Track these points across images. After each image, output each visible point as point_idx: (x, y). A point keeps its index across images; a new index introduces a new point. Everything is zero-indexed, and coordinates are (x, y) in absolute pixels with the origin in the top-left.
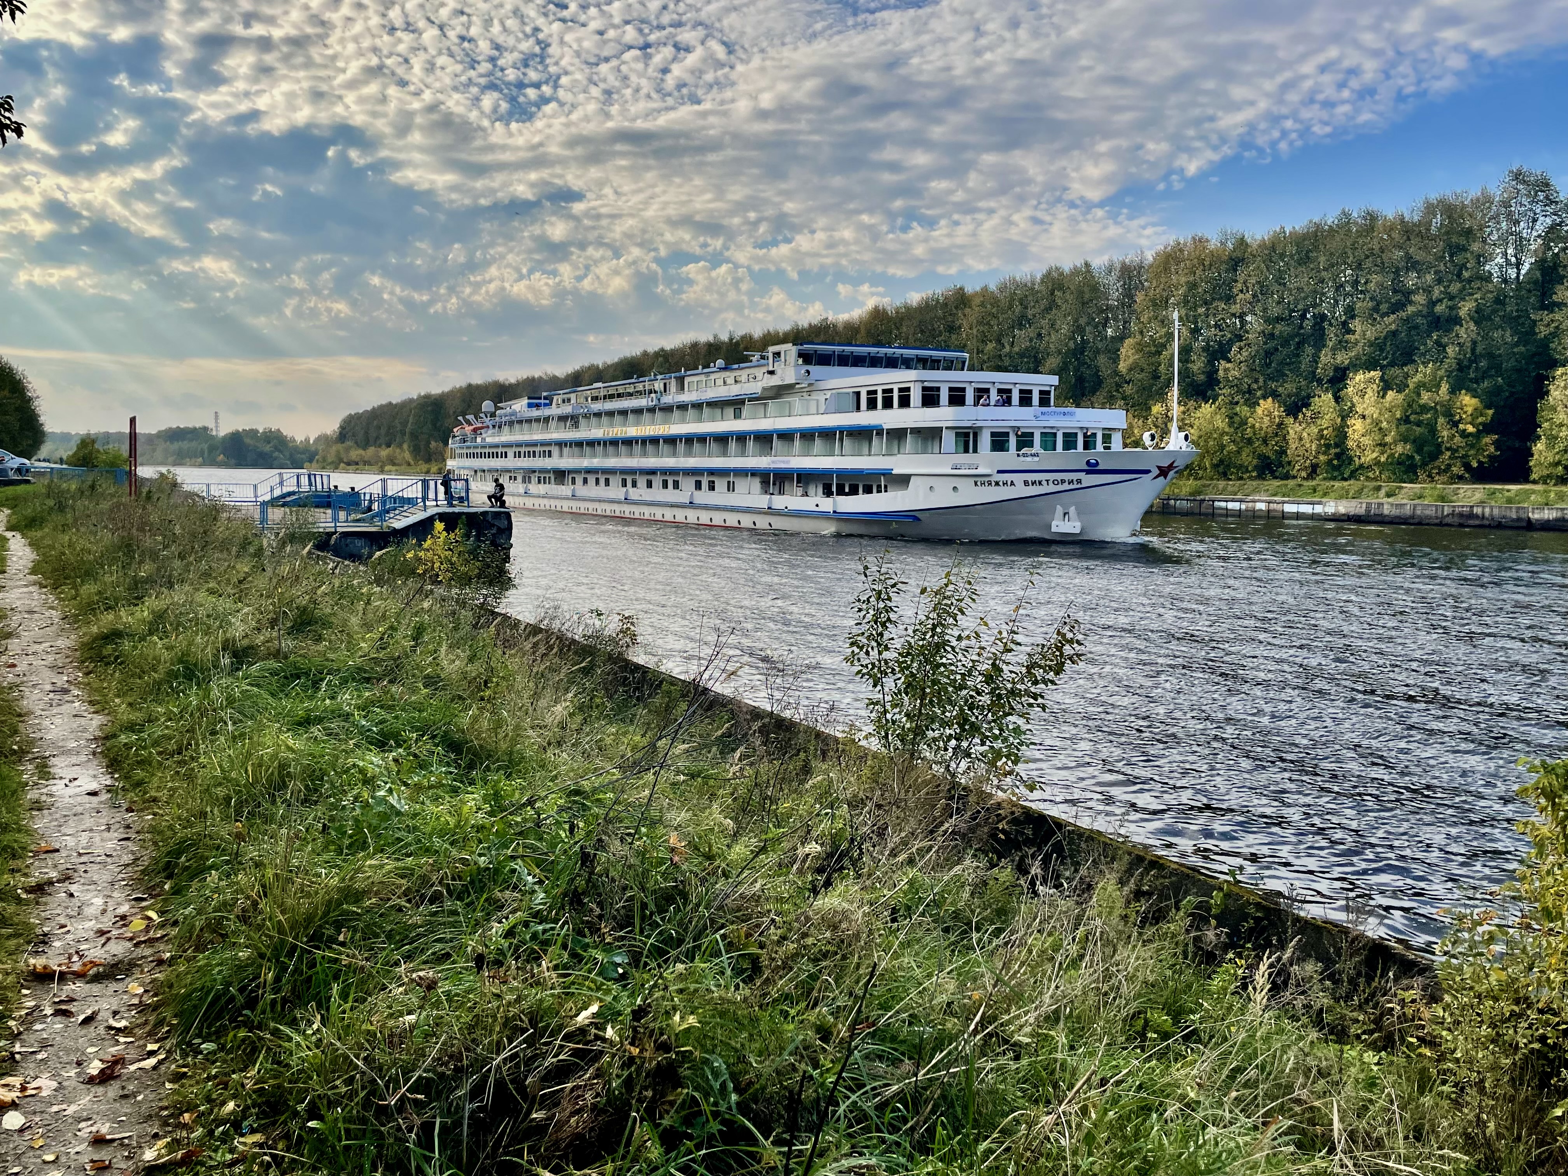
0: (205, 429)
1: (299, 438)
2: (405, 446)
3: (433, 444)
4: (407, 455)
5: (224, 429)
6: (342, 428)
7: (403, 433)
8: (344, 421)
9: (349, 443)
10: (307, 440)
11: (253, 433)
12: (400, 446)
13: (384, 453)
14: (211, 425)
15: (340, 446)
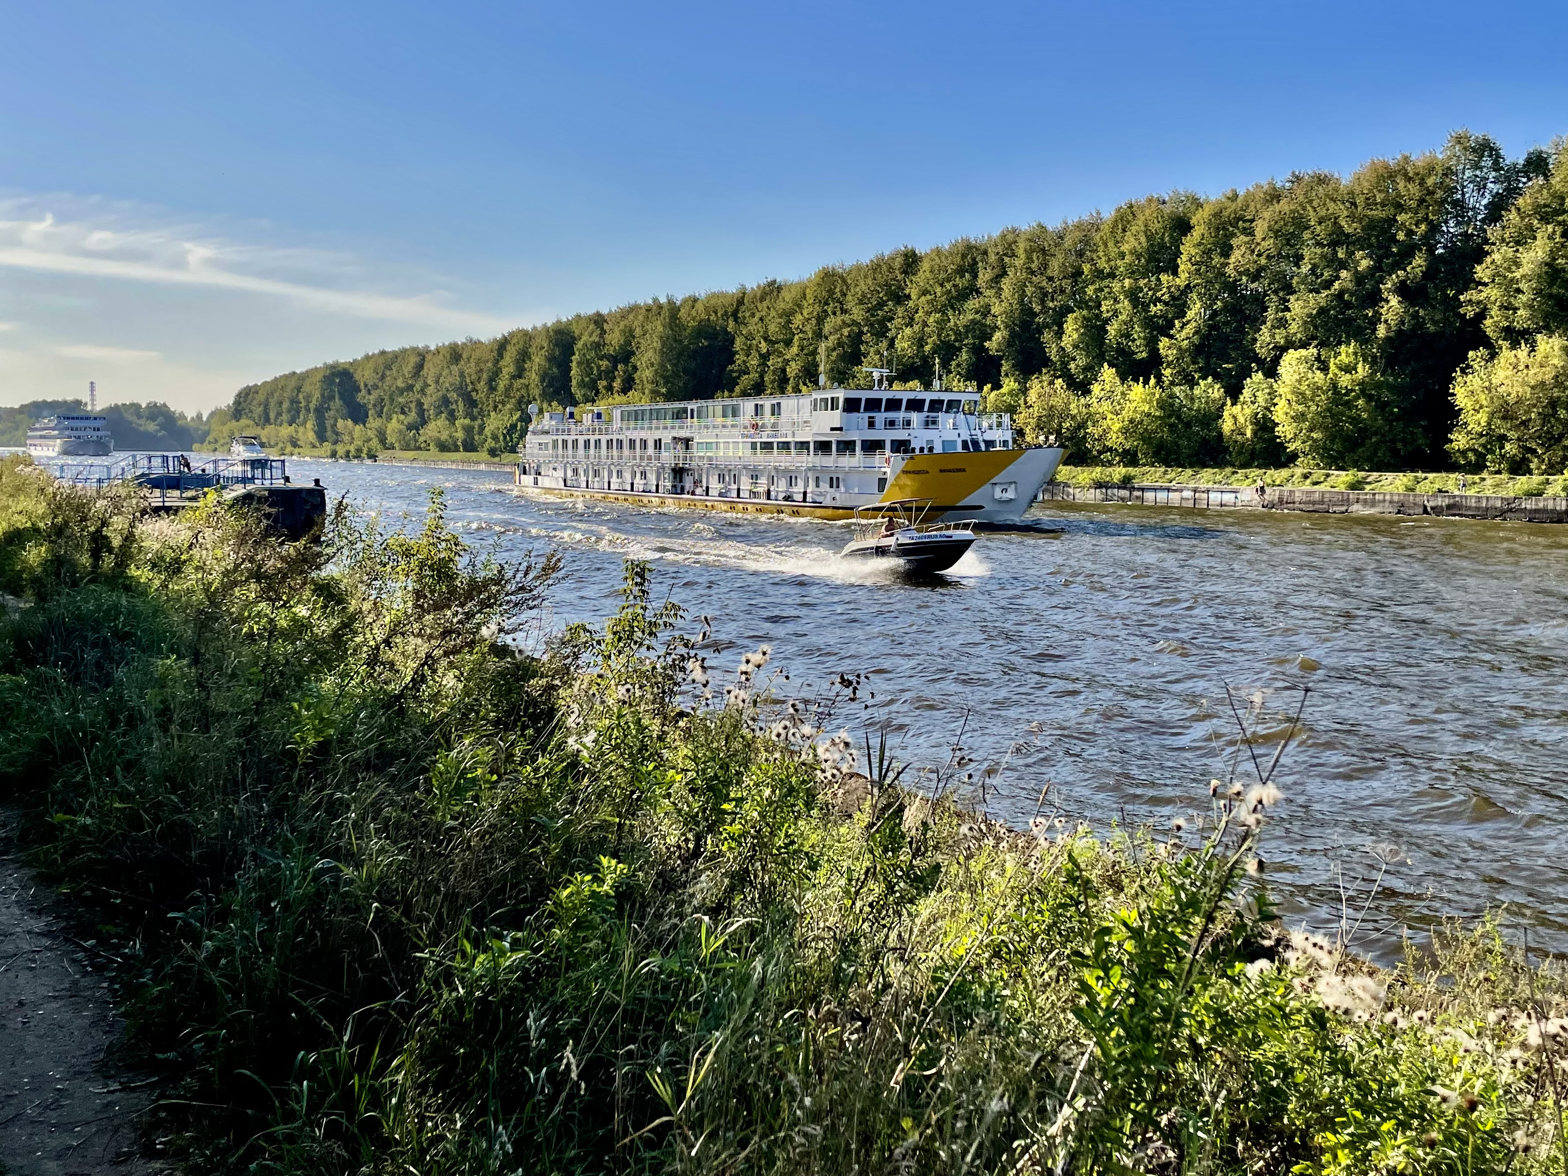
0: (78, 403)
1: (190, 414)
2: (309, 425)
3: (340, 423)
4: (311, 436)
5: (101, 404)
6: (237, 403)
7: (308, 411)
8: (239, 395)
9: (244, 421)
10: (199, 416)
11: (136, 407)
12: (304, 423)
13: (286, 431)
14: (85, 398)
15: (234, 423)
